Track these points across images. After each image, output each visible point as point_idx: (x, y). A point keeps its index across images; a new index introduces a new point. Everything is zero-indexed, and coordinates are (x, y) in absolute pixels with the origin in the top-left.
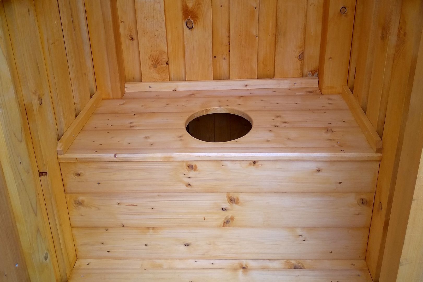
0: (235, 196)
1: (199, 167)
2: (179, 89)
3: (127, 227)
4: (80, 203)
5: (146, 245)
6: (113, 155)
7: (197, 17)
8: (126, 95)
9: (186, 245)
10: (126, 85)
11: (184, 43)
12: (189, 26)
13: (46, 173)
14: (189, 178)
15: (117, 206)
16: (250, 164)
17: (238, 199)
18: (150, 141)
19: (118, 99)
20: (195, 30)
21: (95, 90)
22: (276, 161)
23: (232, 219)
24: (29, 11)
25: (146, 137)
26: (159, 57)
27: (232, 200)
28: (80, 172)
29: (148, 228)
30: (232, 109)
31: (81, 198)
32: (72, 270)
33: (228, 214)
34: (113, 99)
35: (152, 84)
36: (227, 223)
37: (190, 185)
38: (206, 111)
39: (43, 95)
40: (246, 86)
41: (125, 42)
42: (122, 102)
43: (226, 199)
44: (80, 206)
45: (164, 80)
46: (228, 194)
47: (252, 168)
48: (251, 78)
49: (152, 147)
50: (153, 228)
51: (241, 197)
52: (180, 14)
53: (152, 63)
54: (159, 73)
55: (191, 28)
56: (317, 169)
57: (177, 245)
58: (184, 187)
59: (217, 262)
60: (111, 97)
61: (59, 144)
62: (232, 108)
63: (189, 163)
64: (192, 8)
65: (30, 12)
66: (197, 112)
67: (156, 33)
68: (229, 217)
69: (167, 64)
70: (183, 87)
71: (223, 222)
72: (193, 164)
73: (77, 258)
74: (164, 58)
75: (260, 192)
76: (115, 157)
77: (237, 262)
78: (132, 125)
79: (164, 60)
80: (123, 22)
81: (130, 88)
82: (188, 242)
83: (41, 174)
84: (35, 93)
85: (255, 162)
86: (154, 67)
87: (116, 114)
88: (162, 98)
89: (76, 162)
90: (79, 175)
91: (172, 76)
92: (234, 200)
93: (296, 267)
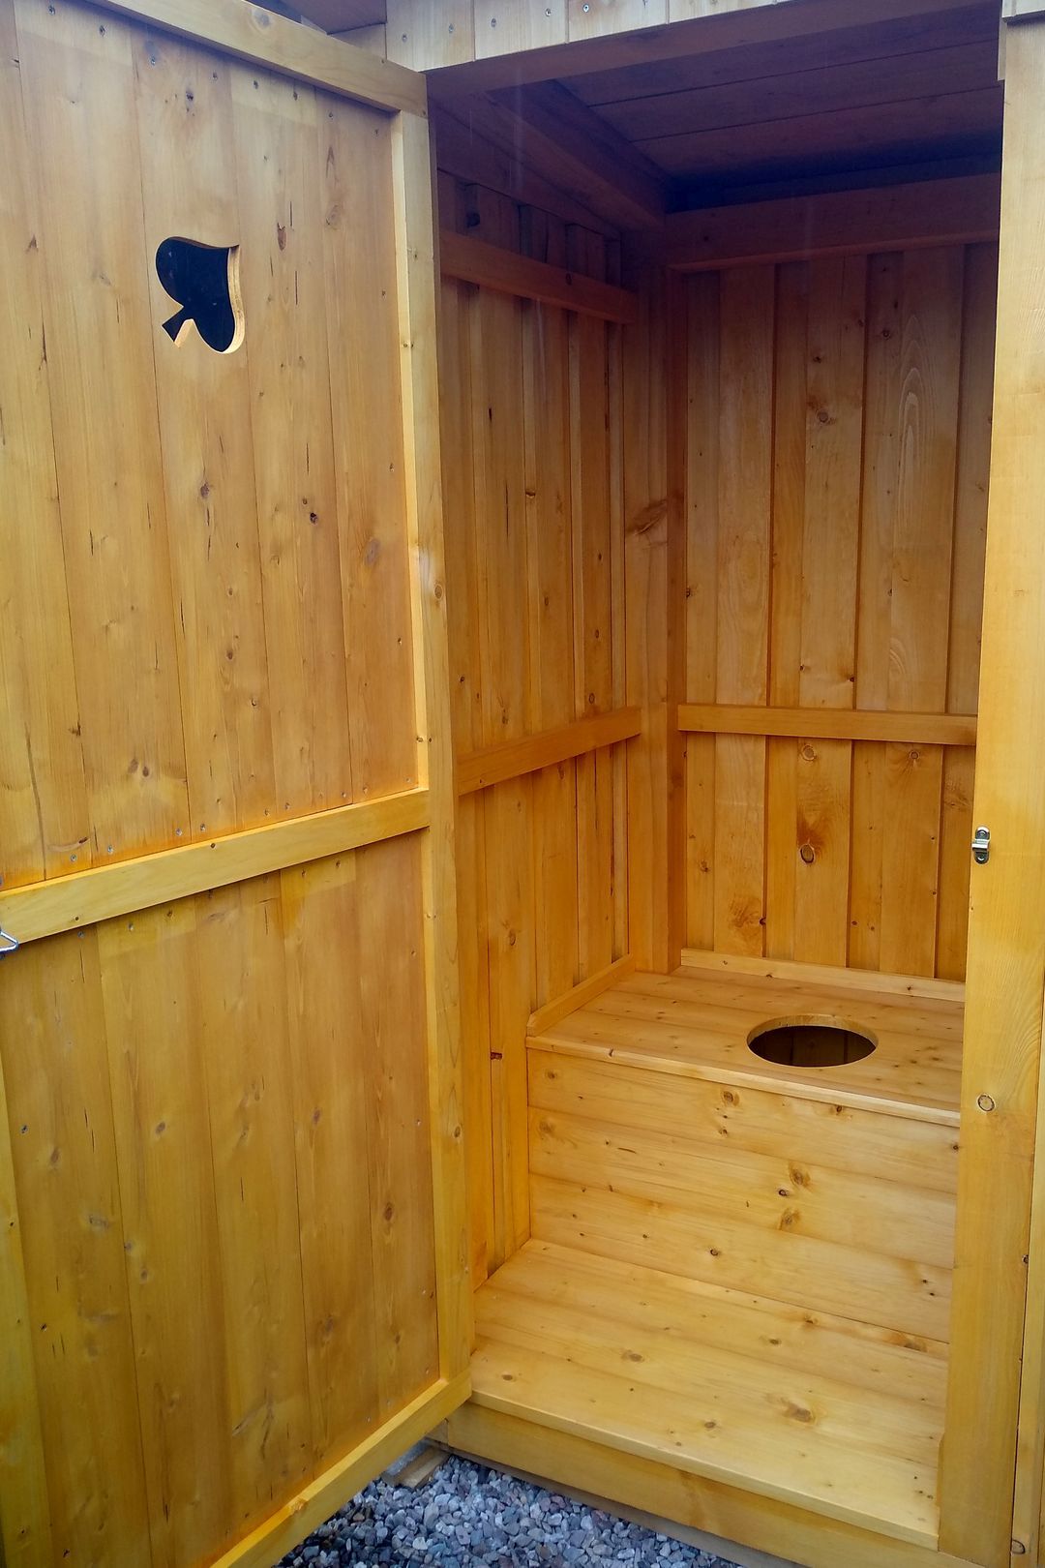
0: (804, 1170)
1: (742, 1100)
2: (778, 975)
3: (617, 1192)
4: (548, 1129)
5: (645, 1236)
6: (608, 1050)
7: (822, 843)
8: (679, 970)
9: (714, 1253)
10: (684, 953)
11: (795, 887)
12: (805, 857)
13: (500, 1055)
14: (725, 1117)
15: (605, 1146)
16: (831, 1111)
17: (808, 1178)
18: (677, 1042)
19: (661, 974)
20: (816, 867)
21: (624, 951)
22: (877, 1113)
23: (797, 1215)
24: (519, 805)
25: (673, 1037)
26: (747, 907)
27: (798, 1178)
28: (555, 1071)
29: (651, 1203)
30: (854, 1023)
31: (551, 1120)
32: (516, 1250)
33: (792, 1205)
34: (654, 972)
35: (727, 957)
36: (788, 1222)
37: (725, 1131)
38: (806, 1018)
39: (520, 931)
40: (909, 989)
41: (692, 873)
42: (668, 979)
43: (788, 1173)
44: (547, 1135)
45: (753, 954)
46: (791, 1162)
47: (834, 1118)
48: (922, 975)
49: (673, 1052)
50: (660, 1205)
51: (815, 1175)
52: (793, 835)
53: (734, 917)
54: (745, 940)
55: (809, 862)
56: (954, 1144)
57: (697, 1249)
58: (717, 1135)
59: (764, 1302)
60: (651, 968)
61: (532, 1018)
62: (855, 1020)
63: (727, 1089)
64: (813, 825)
65: (521, 807)
66: (787, 1017)
67: (746, 863)
68: (793, 1212)
69: (762, 922)
70: (784, 971)
71: (780, 1221)
72: (735, 1092)
73: (530, 1236)
74: (757, 912)
75: (847, 1172)
76: (610, 1054)
77: (801, 1311)
78: (661, 1015)
79: (756, 915)
80: (693, 837)
81: (690, 958)
82: (718, 1247)
83: (495, 1055)
84: (506, 925)
85: (839, 1109)
86: (736, 925)
87: (645, 996)
88: (739, 985)
89: (551, 1052)
90: (552, 1076)
91: (771, 949)
92: (802, 1178)
93: (908, 1346)
